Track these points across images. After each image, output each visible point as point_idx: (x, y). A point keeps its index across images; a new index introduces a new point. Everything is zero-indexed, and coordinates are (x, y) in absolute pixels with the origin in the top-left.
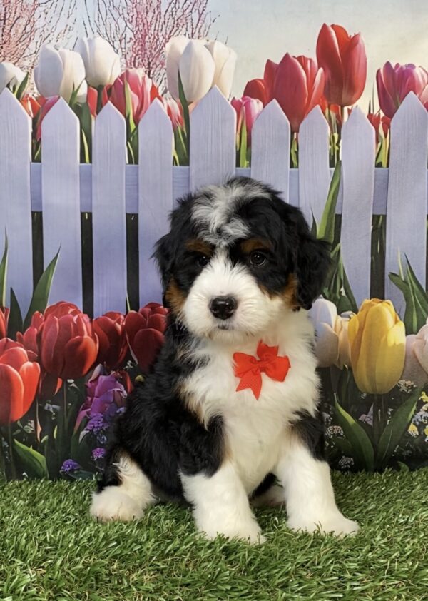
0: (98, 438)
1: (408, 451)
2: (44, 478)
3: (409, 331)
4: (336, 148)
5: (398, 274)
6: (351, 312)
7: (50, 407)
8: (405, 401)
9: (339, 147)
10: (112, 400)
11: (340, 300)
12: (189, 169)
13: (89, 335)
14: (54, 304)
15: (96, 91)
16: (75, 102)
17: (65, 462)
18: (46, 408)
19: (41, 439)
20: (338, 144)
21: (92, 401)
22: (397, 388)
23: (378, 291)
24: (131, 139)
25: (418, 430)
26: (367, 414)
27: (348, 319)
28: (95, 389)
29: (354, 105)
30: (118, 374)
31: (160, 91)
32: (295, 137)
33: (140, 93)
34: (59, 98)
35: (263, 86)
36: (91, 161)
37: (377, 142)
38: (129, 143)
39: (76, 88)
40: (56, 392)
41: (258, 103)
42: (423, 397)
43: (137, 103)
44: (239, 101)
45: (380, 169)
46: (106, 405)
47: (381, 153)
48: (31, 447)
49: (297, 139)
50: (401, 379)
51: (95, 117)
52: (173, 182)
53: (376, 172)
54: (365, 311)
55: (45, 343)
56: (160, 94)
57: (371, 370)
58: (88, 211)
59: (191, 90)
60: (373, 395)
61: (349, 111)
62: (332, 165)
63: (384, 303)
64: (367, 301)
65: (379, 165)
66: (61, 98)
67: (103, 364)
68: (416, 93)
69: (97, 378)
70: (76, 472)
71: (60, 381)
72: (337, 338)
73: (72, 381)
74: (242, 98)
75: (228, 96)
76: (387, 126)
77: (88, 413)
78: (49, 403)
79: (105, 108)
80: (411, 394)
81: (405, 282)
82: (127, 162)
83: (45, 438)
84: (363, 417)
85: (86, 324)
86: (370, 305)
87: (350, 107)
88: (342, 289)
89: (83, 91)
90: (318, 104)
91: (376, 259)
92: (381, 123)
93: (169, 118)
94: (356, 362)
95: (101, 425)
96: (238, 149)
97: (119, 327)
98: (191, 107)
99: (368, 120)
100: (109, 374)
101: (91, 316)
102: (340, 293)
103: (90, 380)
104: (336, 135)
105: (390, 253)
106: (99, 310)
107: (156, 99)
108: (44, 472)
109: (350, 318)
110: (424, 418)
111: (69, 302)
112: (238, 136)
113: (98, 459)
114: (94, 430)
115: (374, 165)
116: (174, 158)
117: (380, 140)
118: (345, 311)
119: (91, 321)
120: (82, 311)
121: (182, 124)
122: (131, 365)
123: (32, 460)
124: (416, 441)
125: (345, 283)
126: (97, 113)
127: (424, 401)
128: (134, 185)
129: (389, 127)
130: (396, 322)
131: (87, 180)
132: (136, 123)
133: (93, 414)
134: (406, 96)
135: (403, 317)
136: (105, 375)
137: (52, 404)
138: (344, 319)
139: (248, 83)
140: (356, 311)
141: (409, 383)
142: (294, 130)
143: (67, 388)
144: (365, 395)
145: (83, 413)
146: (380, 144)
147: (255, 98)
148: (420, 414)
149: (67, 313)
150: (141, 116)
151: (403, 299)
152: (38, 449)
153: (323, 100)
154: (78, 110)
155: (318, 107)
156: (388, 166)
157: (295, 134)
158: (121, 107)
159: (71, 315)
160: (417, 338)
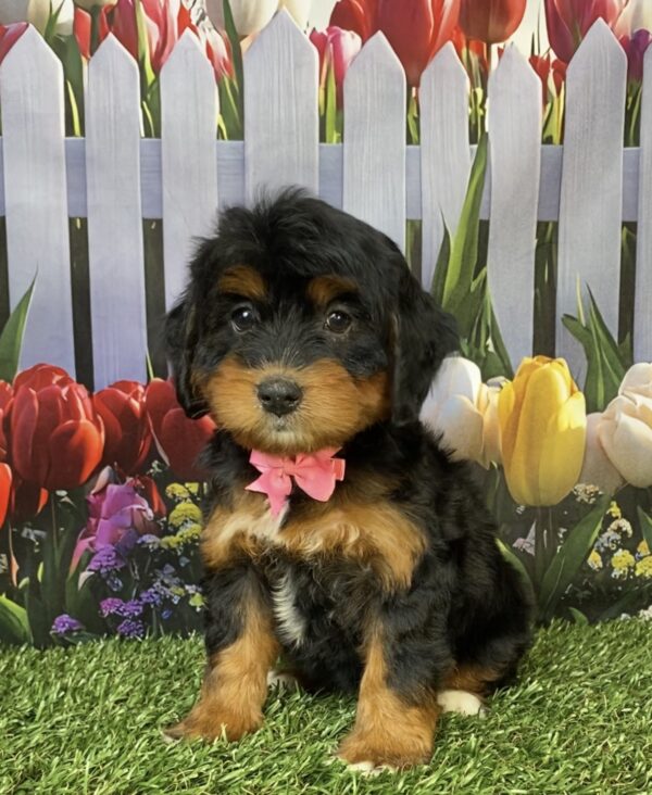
0: (108, 582)
1: (586, 592)
2: (26, 644)
3: (592, 407)
4: (480, 112)
5: (575, 316)
6: (502, 378)
7: (31, 534)
8: (586, 515)
9: (484, 111)
10: (129, 524)
11: (486, 359)
12: (244, 146)
13: (87, 418)
14: (30, 367)
15: (88, 16)
16: (55, 34)
17: (58, 619)
18: (24, 534)
19: (18, 582)
20: (482, 106)
21: (97, 525)
22: (572, 496)
23: (544, 345)
24: (149, 96)
25: (603, 560)
26: (525, 537)
27: (498, 389)
28: (100, 507)
29: (508, 42)
30: (139, 482)
31: (194, 18)
32: (414, 94)
33: (161, 21)
34: (27, 26)
35: (361, 9)
36: (83, 133)
37: (545, 102)
38: (145, 104)
39: (54, 11)
40: (39, 510)
41: (353, 37)
42: (612, 510)
43: (156, 37)
44: (322, 34)
45: (550, 146)
46: (120, 532)
47: (551, 120)
48: (4, 596)
49: (417, 98)
50: (579, 481)
51: (88, 60)
52: (219, 166)
53: (542, 151)
54: (525, 375)
55: (16, 431)
56: (194, 23)
57: (532, 468)
58: (82, 216)
59: (245, 15)
60: (534, 508)
61: (500, 52)
62: (473, 140)
63: (555, 363)
64: (528, 360)
65: (548, 141)
66: (31, 26)
67: (112, 465)
68: (607, 21)
69: (104, 489)
70: (75, 634)
71: (44, 493)
72: (480, 419)
73: (63, 493)
74: (328, 30)
75: (305, 27)
76: (561, 76)
77: (91, 544)
78: (28, 527)
79: (104, 44)
80: (594, 506)
81: (587, 329)
82: (143, 135)
83: (25, 581)
84: (519, 542)
85: (82, 400)
86: (533, 367)
87: (501, 45)
88: (490, 342)
89: (67, 16)
90: (450, 39)
91: (542, 293)
92: (552, 71)
93: (209, 62)
94: (511, 457)
95: (112, 563)
96: (322, 113)
97: (136, 405)
98: (244, 44)
99: (530, 66)
100: (123, 481)
101: (90, 387)
102: (486, 347)
103: (93, 492)
104: (479, 91)
105: (563, 284)
106: (103, 377)
107: (188, 31)
108: (25, 633)
109: (501, 387)
110: (613, 542)
111: (54, 364)
112: (322, 92)
113: (110, 614)
114: (103, 571)
115: (539, 140)
116: (219, 127)
117: (550, 100)
118: (493, 376)
119: (91, 396)
120: (74, 379)
121: (229, 72)
122: (159, 466)
123: (5, 615)
124: (599, 577)
125: (493, 331)
126: (92, 55)
127: (614, 515)
128: (154, 171)
129: (564, 78)
130: (572, 392)
131: (77, 163)
132: (157, 68)
133: (99, 546)
134: (591, 24)
135: (582, 386)
136: (117, 483)
137: (33, 528)
138: (491, 388)
139: (338, 3)
140: (510, 376)
141: (591, 488)
142: (413, 83)
143: (56, 505)
144: (522, 508)
145: (83, 545)
146: (549, 106)
147: (348, 30)
148: (606, 535)
149: (50, 383)
150: (163, 59)
151: (584, 356)
152: (15, 598)
153: (458, 33)
154: (59, 46)
155: (450, 44)
156: (562, 142)
157: (414, 89)
158: (131, 42)
159: (57, 387)
160: (604, 418)
